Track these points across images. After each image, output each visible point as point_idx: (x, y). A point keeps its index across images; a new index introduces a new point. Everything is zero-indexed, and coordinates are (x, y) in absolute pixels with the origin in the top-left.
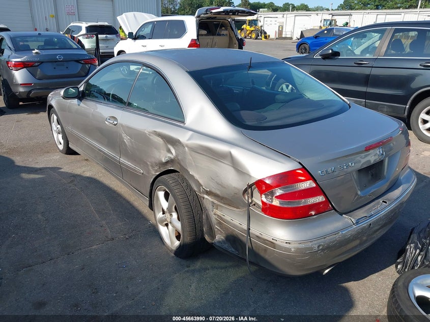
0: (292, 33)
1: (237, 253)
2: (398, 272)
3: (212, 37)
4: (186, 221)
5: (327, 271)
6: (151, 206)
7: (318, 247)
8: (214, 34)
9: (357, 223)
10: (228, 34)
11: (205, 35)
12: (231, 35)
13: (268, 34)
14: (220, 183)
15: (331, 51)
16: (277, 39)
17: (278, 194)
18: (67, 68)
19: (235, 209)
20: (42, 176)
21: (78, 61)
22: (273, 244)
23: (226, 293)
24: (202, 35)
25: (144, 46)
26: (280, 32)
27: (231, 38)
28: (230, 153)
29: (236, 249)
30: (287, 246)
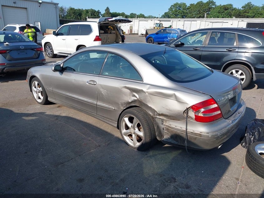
0: (138, 31)
1: (177, 143)
2: (243, 147)
3: (107, 34)
4: (147, 131)
5: (220, 147)
6: (118, 127)
7: (220, 134)
8: (107, 33)
9: (232, 123)
10: (115, 33)
11: (103, 33)
12: (117, 33)
13: (124, 31)
14: (169, 109)
15: (180, 43)
16: (129, 34)
17: (202, 111)
18: (26, 53)
19: (178, 121)
20: (36, 118)
21: (33, 49)
22: (200, 135)
23: (171, 164)
24: (101, 33)
25: (64, 40)
26: (131, 30)
27: (117, 35)
28: (175, 94)
29: (177, 141)
30: (207, 135)
